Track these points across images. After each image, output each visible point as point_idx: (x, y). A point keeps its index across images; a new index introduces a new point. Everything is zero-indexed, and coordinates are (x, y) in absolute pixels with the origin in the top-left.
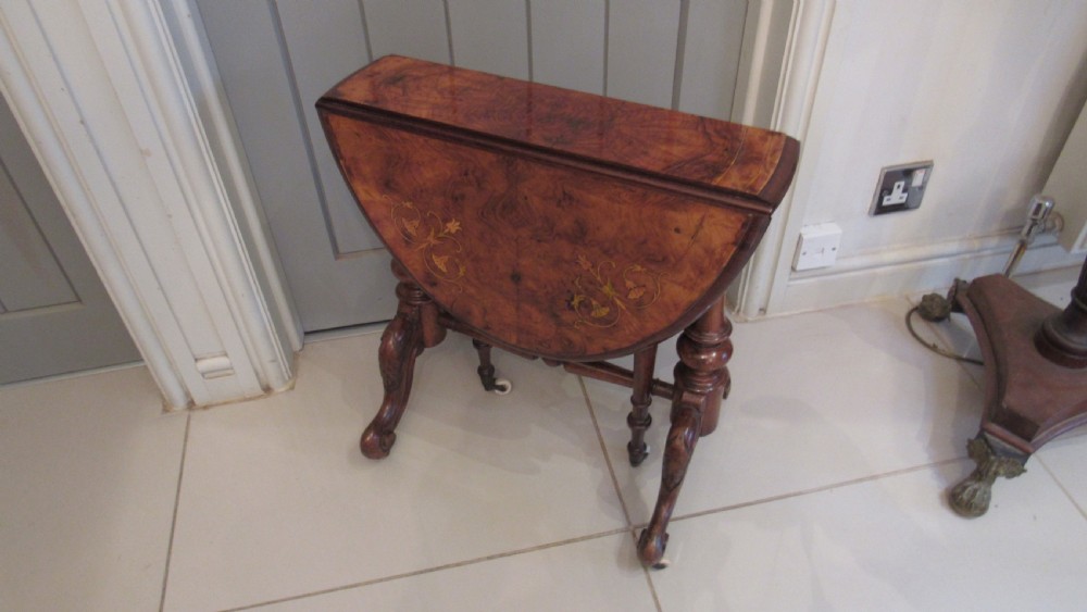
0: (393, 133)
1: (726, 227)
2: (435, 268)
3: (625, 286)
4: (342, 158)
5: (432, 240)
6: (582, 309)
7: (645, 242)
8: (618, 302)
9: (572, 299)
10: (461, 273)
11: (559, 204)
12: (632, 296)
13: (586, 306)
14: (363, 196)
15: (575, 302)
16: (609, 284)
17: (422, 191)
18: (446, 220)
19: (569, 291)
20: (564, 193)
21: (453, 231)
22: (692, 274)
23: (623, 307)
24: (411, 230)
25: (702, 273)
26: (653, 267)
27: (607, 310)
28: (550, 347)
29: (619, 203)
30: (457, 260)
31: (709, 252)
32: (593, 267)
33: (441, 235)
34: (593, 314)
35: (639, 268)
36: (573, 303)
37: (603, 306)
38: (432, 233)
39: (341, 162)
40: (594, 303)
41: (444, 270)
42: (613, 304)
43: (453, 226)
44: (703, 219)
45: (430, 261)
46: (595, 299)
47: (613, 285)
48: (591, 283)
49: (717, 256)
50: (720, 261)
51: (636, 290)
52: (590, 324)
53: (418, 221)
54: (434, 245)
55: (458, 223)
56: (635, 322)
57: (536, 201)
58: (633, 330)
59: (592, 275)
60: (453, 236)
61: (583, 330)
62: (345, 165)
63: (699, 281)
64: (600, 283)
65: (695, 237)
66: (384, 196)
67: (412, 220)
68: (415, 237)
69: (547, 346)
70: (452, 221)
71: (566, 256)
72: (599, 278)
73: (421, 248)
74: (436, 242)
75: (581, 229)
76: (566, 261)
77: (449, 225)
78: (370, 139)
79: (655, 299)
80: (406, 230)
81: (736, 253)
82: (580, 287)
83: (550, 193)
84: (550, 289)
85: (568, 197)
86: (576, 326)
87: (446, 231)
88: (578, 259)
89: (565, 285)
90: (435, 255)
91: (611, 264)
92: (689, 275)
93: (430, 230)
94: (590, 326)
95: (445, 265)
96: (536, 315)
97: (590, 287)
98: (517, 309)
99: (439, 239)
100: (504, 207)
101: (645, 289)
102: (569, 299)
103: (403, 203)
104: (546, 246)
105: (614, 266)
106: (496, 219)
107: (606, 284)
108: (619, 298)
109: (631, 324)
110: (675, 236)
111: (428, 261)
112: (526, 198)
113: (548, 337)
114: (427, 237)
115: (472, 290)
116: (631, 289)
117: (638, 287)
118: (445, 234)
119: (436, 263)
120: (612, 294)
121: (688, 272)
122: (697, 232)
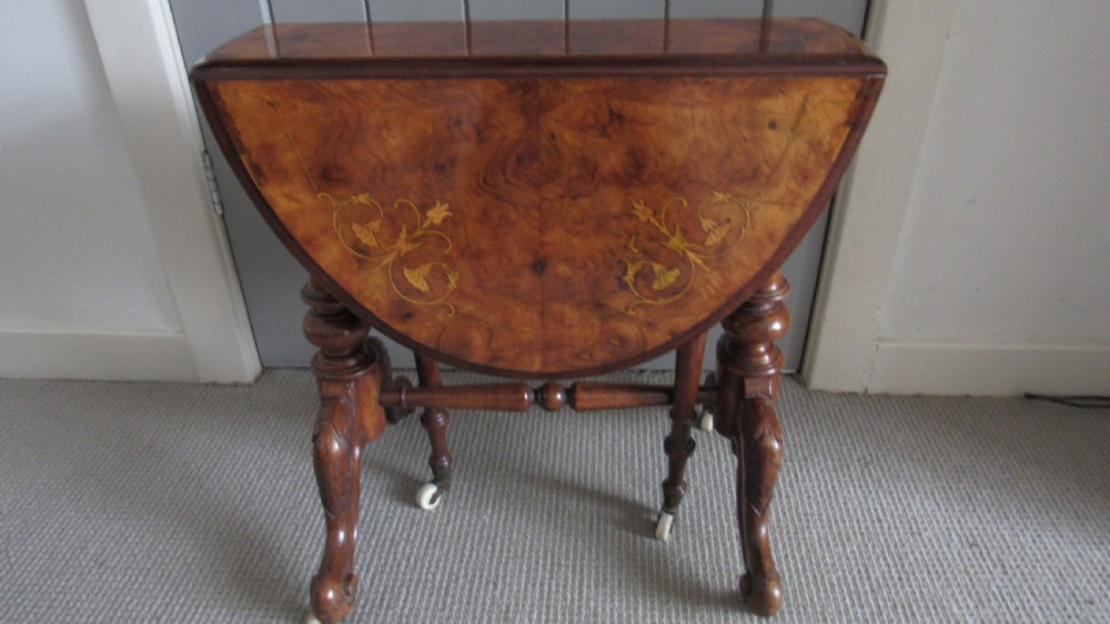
0: (333, 87)
1: (837, 103)
2: (410, 290)
3: (701, 230)
4: (244, 150)
5: (403, 245)
6: (640, 283)
7: (728, 155)
8: (691, 256)
9: (625, 272)
10: (453, 284)
11: (604, 132)
12: (713, 240)
13: (645, 278)
14: (282, 205)
15: (629, 278)
16: (678, 232)
17: (385, 169)
18: (424, 208)
19: (620, 262)
20: (611, 113)
21: (438, 221)
22: (793, 185)
23: (700, 262)
24: (367, 239)
25: (805, 178)
26: (739, 189)
27: (676, 272)
28: (592, 357)
29: (691, 107)
30: (444, 265)
31: (815, 145)
32: (654, 215)
33: (418, 233)
34: (656, 286)
35: (720, 196)
36: (626, 279)
37: (669, 269)
38: (403, 235)
39: (244, 158)
40: (657, 268)
41: (424, 287)
42: (685, 260)
43: (437, 214)
44: (805, 99)
45: (399, 280)
46: (657, 261)
47: (685, 232)
48: (652, 239)
49: (826, 147)
50: (828, 154)
51: (717, 231)
52: (651, 302)
53: (379, 221)
54: (408, 253)
55: (446, 206)
56: (715, 279)
57: (569, 138)
58: (712, 291)
59: (654, 226)
60: (439, 229)
61: (641, 314)
62: (250, 163)
63: (802, 191)
64: (664, 235)
65: (795, 129)
66: (319, 196)
67: (368, 222)
68: (374, 248)
69: (587, 357)
70: (434, 205)
71: (615, 209)
72: (664, 230)
73: (385, 262)
74: (410, 247)
75: (637, 162)
76: (616, 218)
77: (430, 214)
78: (295, 107)
79: (743, 236)
80: (359, 240)
81: (849, 136)
82: (635, 250)
83: (590, 119)
84: (591, 266)
85: (618, 117)
86: (631, 313)
87: (426, 224)
88: (633, 208)
89: (613, 254)
90: (408, 267)
91: (682, 202)
92: (787, 187)
93: (400, 230)
94: (652, 306)
95: (426, 279)
96: (571, 314)
97: (651, 246)
98: (542, 314)
99: (414, 240)
100: (519, 160)
101: (728, 225)
102: (619, 273)
103: (354, 198)
104: (585, 202)
105: (685, 203)
106: (507, 182)
107: (673, 234)
108: (692, 250)
109: (710, 283)
110: (769, 134)
111: (397, 283)
112: (553, 137)
113: (590, 343)
114: (395, 242)
115: (469, 307)
116: (709, 230)
117: (720, 224)
118: (426, 229)
119: (410, 280)
120: (682, 246)
121: (786, 183)
122: (798, 120)
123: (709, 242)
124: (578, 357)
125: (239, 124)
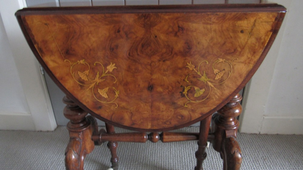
0: (70, 17)
1: (267, 22)
2: (100, 97)
3: (213, 73)
4: (36, 43)
5: (98, 80)
6: (189, 94)
7: (224, 44)
8: (210, 84)
9: (184, 89)
10: (117, 95)
11: (176, 35)
12: (218, 77)
13: (191, 92)
14: (51, 65)
15: (185, 92)
16: (204, 74)
17: (90, 50)
18: (106, 65)
19: (181, 86)
20: (179, 27)
21: (111, 70)
22: (249, 56)
23: (213, 86)
24: (84, 77)
25: (254, 53)
26: (229, 57)
27: (204, 90)
28: (170, 123)
29: (210, 24)
30: (114, 88)
31: (258, 39)
32: (195, 68)
33: (103, 75)
34: (195, 96)
35: (221, 60)
36: (184, 93)
37: (201, 89)
38: (98, 76)
39: (36, 46)
40: (196, 88)
41: (106, 96)
42: (207, 86)
43: (111, 68)
44: (255, 21)
45: (96, 94)
46: (196, 86)
47: (207, 74)
48: (194, 77)
49: (263, 40)
50: (263, 43)
51: (219, 74)
52: (193, 102)
53: (88, 71)
54: (99, 83)
55: (114, 64)
56: (218, 92)
57: (162, 37)
58: (217, 97)
59: (195, 72)
60: (111, 73)
61: (190, 106)
62: (38, 48)
63: (253, 58)
64: (199, 75)
65: (251, 33)
66: (65, 61)
67: (84, 71)
68: (86, 81)
69: (169, 123)
70: (110, 64)
71: (180, 65)
72: (199, 73)
73: (90, 87)
74: (101, 81)
75: (189, 46)
76: (180, 69)
77: (108, 67)
78: (55, 25)
79: (229, 75)
80: (81, 78)
81: (272, 36)
82: (188, 82)
83: (171, 29)
84: (170, 88)
85: (181, 29)
86: (186, 106)
87: (107, 72)
88: (187, 65)
89: (179, 83)
90: (100, 89)
91: (206, 62)
92: (247, 56)
93: (96, 74)
94: (194, 103)
95: (107, 93)
96: (162, 106)
97: (194, 80)
98: (151, 107)
99: (102, 78)
100: (143, 46)
101: (224, 72)
102: (181, 91)
103: (78, 61)
104: (168, 63)
105: (208, 63)
106: (138, 55)
107: (203, 75)
108: (210, 81)
109: (216, 94)
110: (241, 35)
111: (95, 94)
112: (156, 37)
113: (170, 118)
114: (95, 79)
115: (124, 104)
116: (217, 74)
117: (221, 71)
118: (106, 74)
119: (100, 94)
120: (206, 80)
121: (247, 54)
122: (252, 29)
123: (216, 78)
124: (165, 123)
125: (34, 33)
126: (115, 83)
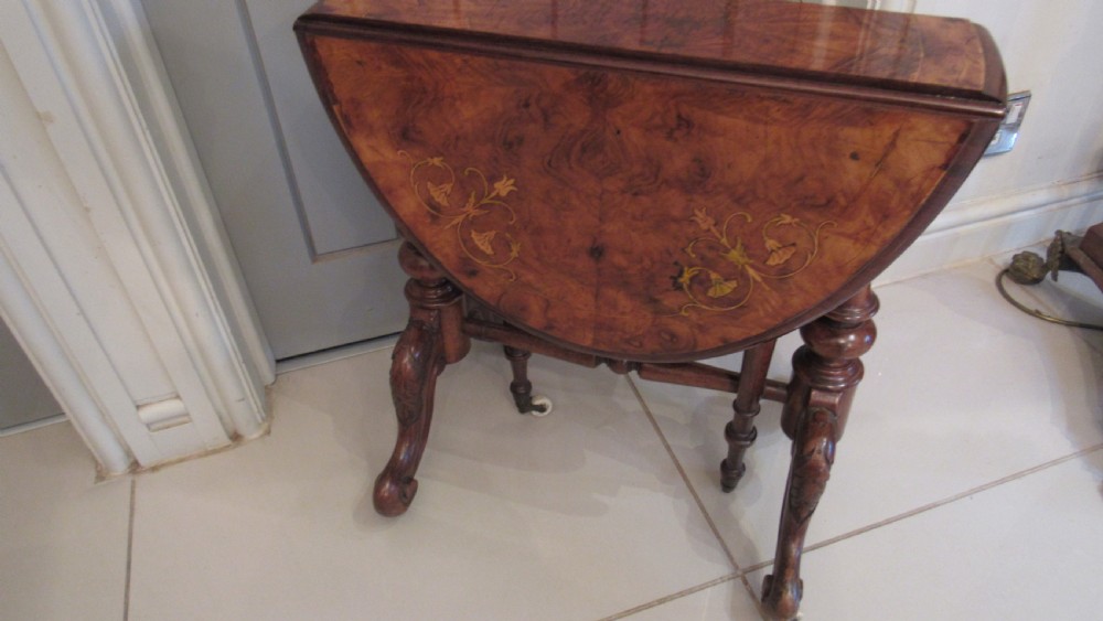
0: (413, 54)
1: (934, 143)
2: (475, 250)
3: (764, 248)
4: (336, 101)
5: (471, 209)
6: (695, 286)
7: (801, 179)
8: (751, 272)
9: (681, 274)
10: (514, 254)
11: (670, 136)
12: (774, 261)
13: (701, 283)
14: (368, 156)
15: (685, 279)
16: (739, 246)
17: (457, 138)
18: (493, 179)
19: (676, 263)
20: (679, 116)
21: (504, 193)
22: (871, 221)
23: (758, 279)
24: (440, 199)
25: (886, 217)
26: (809, 215)
27: (733, 284)
28: (641, 345)
29: (766, 123)
30: (508, 235)
31: (901, 184)
32: (715, 225)
33: (485, 201)
34: (711, 293)
35: (787, 219)
36: (681, 280)
37: (726, 280)
38: (472, 200)
39: (335, 108)
40: (714, 276)
41: (489, 251)
42: (744, 276)
43: (504, 187)
44: (896, 134)
45: (467, 241)
46: (715, 271)
47: (746, 247)
48: (711, 248)
49: (914, 189)
50: (916, 197)
51: (780, 252)
52: (704, 307)
53: (451, 185)
54: (474, 218)
55: (512, 181)
56: (775, 300)
57: (635, 136)
58: (770, 310)
59: (714, 236)
60: (504, 200)
61: (694, 317)
62: (341, 113)
63: (880, 229)
64: (725, 247)
65: (881, 164)
66: (400, 152)
67: (440, 182)
68: (445, 207)
69: (637, 344)
70: (502, 178)
71: (676, 212)
72: (724, 240)
73: (454, 222)
74: (478, 212)
75: (702, 169)
76: (675, 220)
77: (498, 185)
78: (379, 68)
79: (808, 262)
80: (433, 198)
81: (945, 180)
82: (694, 256)
83: (657, 120)
84: (647, 263)
85: (685, 123)
86: (683, 313)
87: (493, 194)
88: (694, 215)
89: (670, 254)
90: (475, 230)
91: (745, 218)
92: (865, 222)
93: (469, 196)
94: (704, 310)
95: (491, 243)
96: (624, 302)
97: (710, 255)
98: (596, 296)
99: (481, 207)
100: (584, 149)
101: (793, 250)
102: (676, 275)
103: (429, 159)
104: (646, 200)
105: (750, 220)
106: (570, 168)
107: (734, 247)
108: (752, 266)
109: (769, 303)
110: (852, 165)
111: (465, 241)
112: (619, 132)
113: (641, 332)
114: (464, 206)
115: (530, 277)
116: (773, 251)
117: (784, 247)
118: (492, 199)
119: (477, 242)
120: (742, 261)
121: (865, 217)
122: (886, 155)
123: (771, 262)
124: (628, 342)
126: (511, 223)
